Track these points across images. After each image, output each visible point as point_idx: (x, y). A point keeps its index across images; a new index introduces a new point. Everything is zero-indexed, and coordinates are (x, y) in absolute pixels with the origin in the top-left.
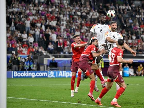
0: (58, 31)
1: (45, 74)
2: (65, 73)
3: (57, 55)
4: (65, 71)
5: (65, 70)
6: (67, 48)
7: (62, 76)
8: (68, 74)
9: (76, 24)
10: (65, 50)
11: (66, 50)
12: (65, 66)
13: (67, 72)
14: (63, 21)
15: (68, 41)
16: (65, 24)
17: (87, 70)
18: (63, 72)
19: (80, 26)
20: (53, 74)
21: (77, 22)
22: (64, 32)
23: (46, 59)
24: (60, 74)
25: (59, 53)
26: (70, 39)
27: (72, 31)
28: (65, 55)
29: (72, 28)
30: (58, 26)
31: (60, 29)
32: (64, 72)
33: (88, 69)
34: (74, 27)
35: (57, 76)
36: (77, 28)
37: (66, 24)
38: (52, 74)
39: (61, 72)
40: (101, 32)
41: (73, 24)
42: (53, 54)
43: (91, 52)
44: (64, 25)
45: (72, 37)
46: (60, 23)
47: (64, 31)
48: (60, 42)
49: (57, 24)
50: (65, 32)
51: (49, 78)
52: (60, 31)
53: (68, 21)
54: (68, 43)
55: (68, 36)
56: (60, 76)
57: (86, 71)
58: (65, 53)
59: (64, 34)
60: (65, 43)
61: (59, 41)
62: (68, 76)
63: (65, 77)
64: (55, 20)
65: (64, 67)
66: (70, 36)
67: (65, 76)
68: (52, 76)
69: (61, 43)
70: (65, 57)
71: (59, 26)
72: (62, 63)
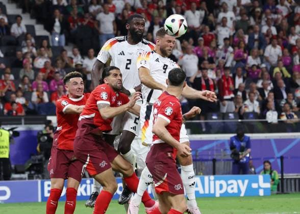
0: (207, 43)
2: (212, 183)
4: (212, 177)
5: (214, 174)
6: (231, 99)
9: (275, 16)
10: (224, 105)
12: (214, 161)
14: (225, 11)
15: (239, 77)
16: (231, 19)
18: (206, 178)
19: (285, 22)
21: (276, 12)
26: (244, 69)
27: (256, 44)
29: (256, 36)
30: (207, 28)
32: (209, 180)
34: (265, 29)
36: (274, 31)
40: (129, 69)
41: (264, 16)
44: (230, 24)
45: (251, 61)
46: (216, 16)
48: (207, 81)
49: (205, 21)
50: (231, 49)
52: (213, 44)
53: (244, 11)
55: (240, 60)
59: (228, 54)
60: (223, 84)
61: (204, 76)
62: (223, 191)
64: (198, 9)
66: (245, 61)
67: (212, 192)
69: (211, 83)
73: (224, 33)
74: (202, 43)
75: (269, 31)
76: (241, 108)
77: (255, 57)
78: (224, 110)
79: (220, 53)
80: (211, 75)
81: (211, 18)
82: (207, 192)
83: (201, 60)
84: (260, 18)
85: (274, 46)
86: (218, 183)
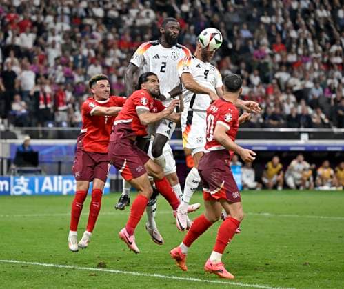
0: (41, 62)
1: (4, 186)
2: (60, 182)
3: (37, 131)
4: (60, 177)
5: (59, 173)
6: (65, 111)
7: (51, 189)
8: (68, 186)
9: (92, 41)
10: (58, 115)
11: (62, 116)
12: (60, 163)
13: (67, 179)
14: (54, 35)
15: (69, 91)
16: (59, 42)
17: (125, 165)
18: (55, 178)
19: (101, 48)
20: (26, 185)
21: (93, 37)
22: (56, 68)
23: (6, 143)
24: (47, 184)
25: (43, 126)
26: (72, 85)
27: (80, 64)
28: (59, 132)
29: (80, 57)
30: (39, 49)
31: (46, 57)
32: (58, 180)
33: (127, 161)
34: (85, 52)
35: (37, 190)
36: (93, 53)
37: (63, 42)
38: (22, 185)
39: (47, 179)
40: (164, 72)
41: (83, 41)
42: (25, 128)
43: (136, 111)
44: (58, 46)
45: (78, 79)
46: (46, 39)
47: (56, 65)
48: (45, 94)
49: (36, 43)
50: (60, 67)
51: (14, 196)
52: (45, 63)
53: (67, 36)
54: (69, 95)
55: (69, 77)
56: (47, 190)
57: (123, 168)
58: (59, 124)
59: (57, 72)
60: (58, 98)
61: (42, 90)
62: (70, 189)
63: (59, 194)
64: (31, 32)
65: (56, 166)
66: (72, 78)
67: (60, 189)
68: (24, 190)
69: (48, 96)
70: (60, 135)
71: (43, 49)
72: (51, 153)
73: (54, 53)
74: (37, 62)
75: (89, 54)
76: (72, 118)
77: (80, 75)
78: (58, 119)
79: (51, 71)
80: (48, 89)
81: (41, 40)
82: (56, 190)
83: (37, 76)
84: (80, 42)
85: (96, 66)
86: (66, 182)
